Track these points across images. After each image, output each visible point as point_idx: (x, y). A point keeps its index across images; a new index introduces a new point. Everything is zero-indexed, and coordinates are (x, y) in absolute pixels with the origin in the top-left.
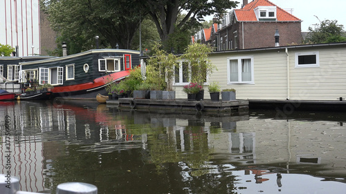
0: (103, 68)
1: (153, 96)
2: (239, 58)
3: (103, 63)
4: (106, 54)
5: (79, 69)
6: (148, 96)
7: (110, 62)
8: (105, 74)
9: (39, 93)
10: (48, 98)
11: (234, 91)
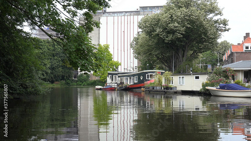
0: (148, 78)
1: (155, 88)
2: (181, 76)
3: (148, 76)
5: (139, 78)
6: (153, 89)
10: (128, 89)
11: (176, 87)
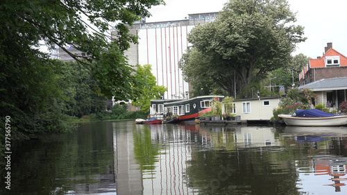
0: (203, 106)
2: (246, 102)
3: (203, 103)
4: (205, 99)
5: (191, 107)
6: (211, 119)
7: (207, 103)
8: (204, 109)
9: (172, 120)
11: (240, 117)
